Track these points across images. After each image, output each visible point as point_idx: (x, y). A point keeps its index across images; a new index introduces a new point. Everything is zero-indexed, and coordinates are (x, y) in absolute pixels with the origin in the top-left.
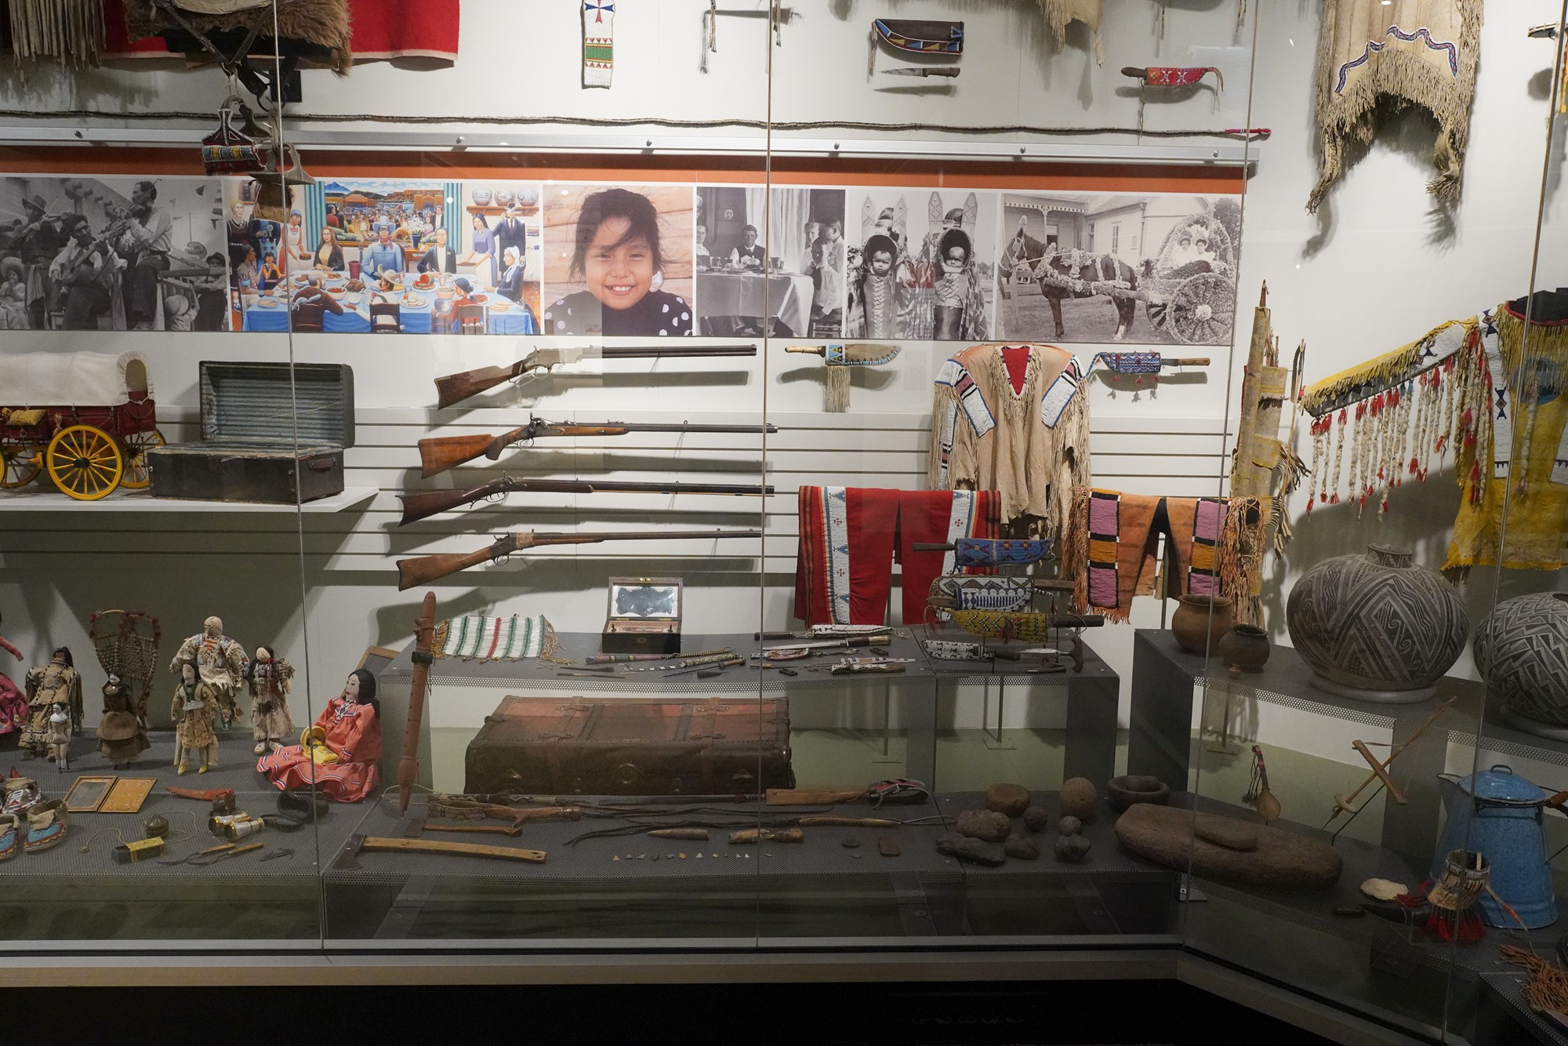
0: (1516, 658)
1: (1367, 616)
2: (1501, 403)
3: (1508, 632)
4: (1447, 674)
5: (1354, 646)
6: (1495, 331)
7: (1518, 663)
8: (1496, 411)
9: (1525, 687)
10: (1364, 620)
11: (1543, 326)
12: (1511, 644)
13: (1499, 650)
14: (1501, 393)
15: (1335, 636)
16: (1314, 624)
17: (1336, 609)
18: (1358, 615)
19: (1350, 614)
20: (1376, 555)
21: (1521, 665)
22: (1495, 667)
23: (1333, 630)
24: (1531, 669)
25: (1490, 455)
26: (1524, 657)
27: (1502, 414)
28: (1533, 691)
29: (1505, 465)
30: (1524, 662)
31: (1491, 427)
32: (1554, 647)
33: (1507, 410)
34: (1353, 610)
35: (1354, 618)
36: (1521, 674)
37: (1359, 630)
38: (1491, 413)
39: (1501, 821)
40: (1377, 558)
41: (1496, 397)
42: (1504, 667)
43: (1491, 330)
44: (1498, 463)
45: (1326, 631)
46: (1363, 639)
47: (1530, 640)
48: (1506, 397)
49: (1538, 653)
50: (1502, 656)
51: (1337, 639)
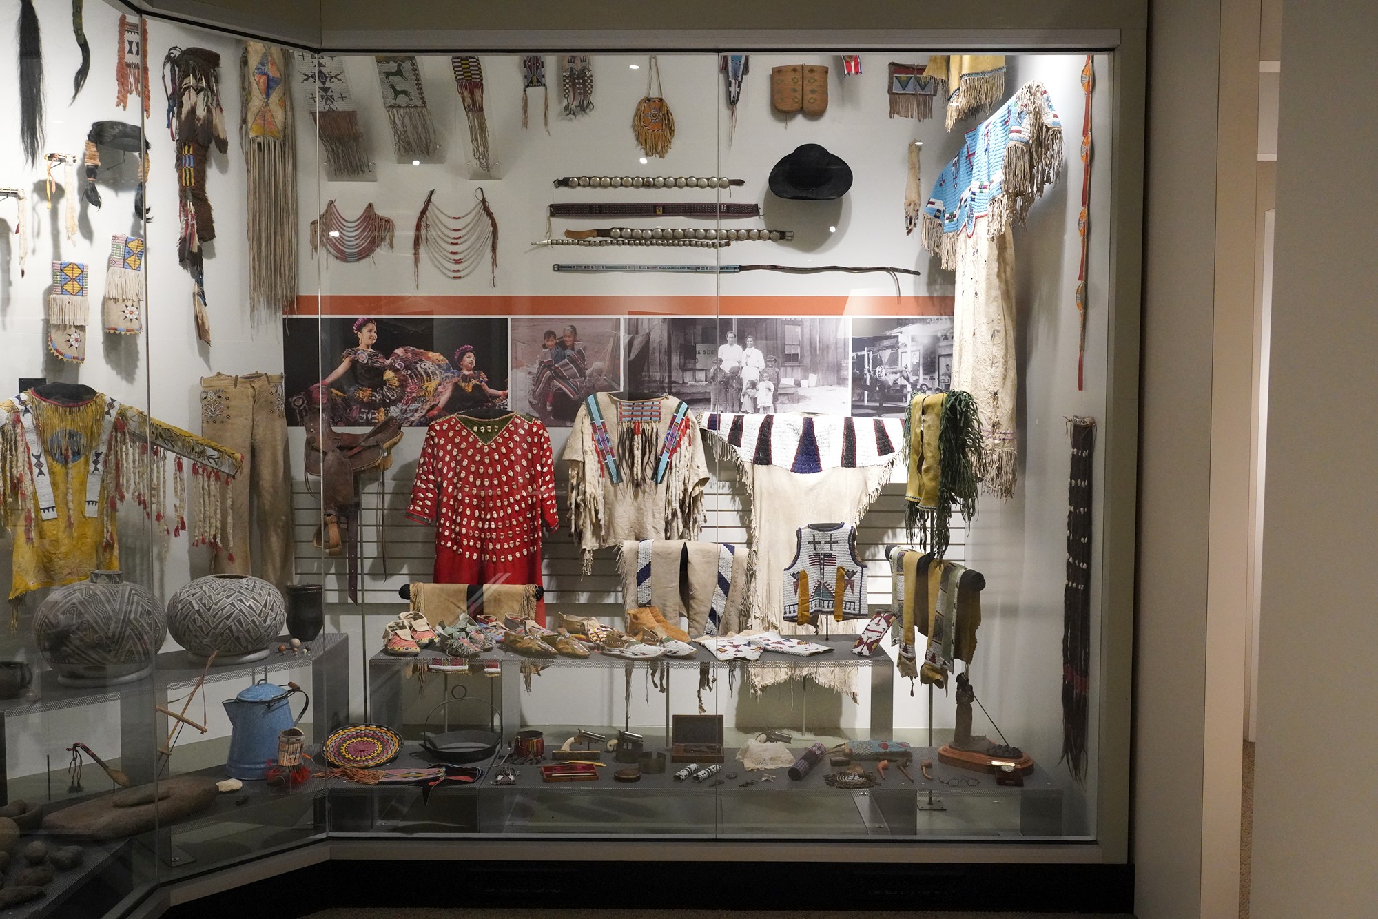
0: (228, 618)
1: (135, 618)
2: (39, 465)
3: (216, 604)
4: (160, 652)
5: (131, 642)
6: (29, 411)
7: (230, 620)
8: (36, 470)
9: (236, 635)
10: (134, 621)
11: (66, 407)
12: (222, 610)
13: (214, 617)
14: (38, 457)
15: (115, 640)
16: (95, 636)
17: (111, 619)
18: (129, 620)
19: (124, 620)
20: (106, 578)
21: (233, 621)
22: (213, 628)
23: (113, 636)
24: (239, 621)
25: (36, 505)
26: (233, 615)
27: (41, 473)
28: (241, 635)
29: (50, 510)
30: (234, 619)
31: (33, 483)
32: (248, 604)
33: (45, 469)
34: (125, 617)
35: (127, 621)
36: (233, 627)
37: (132, 629)
38: (31, 472)
39: (281, 709)
40: (107, 580)
41: (34, 461)
42: (220, 626)
43: (27, 411)
44: (44, 509)
45: (108, 638)
46: (136, 635)
47: (232, 604)
48: (43, 460)
49: (241, 610)
50: (219, 619)
51: (118, 642)
